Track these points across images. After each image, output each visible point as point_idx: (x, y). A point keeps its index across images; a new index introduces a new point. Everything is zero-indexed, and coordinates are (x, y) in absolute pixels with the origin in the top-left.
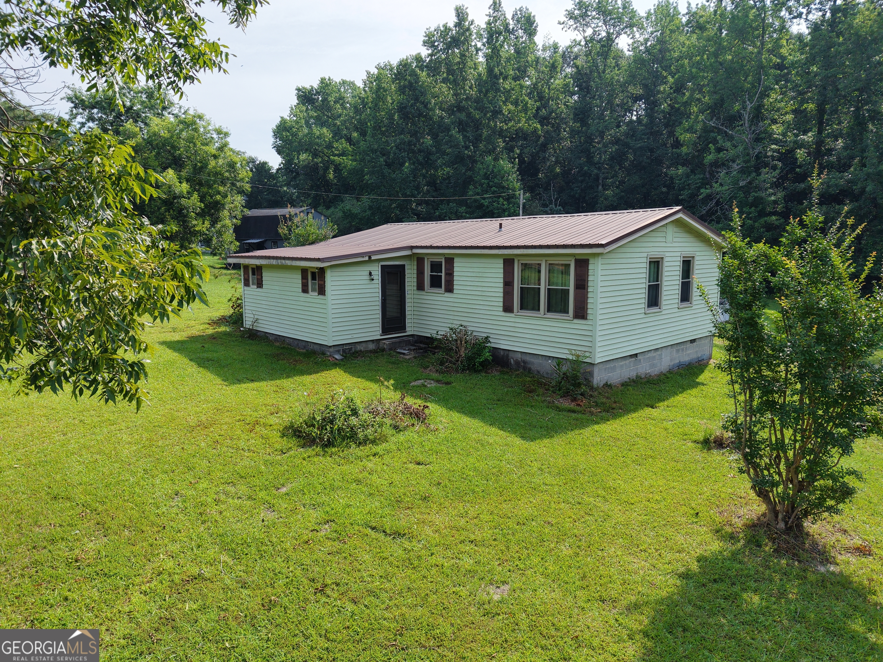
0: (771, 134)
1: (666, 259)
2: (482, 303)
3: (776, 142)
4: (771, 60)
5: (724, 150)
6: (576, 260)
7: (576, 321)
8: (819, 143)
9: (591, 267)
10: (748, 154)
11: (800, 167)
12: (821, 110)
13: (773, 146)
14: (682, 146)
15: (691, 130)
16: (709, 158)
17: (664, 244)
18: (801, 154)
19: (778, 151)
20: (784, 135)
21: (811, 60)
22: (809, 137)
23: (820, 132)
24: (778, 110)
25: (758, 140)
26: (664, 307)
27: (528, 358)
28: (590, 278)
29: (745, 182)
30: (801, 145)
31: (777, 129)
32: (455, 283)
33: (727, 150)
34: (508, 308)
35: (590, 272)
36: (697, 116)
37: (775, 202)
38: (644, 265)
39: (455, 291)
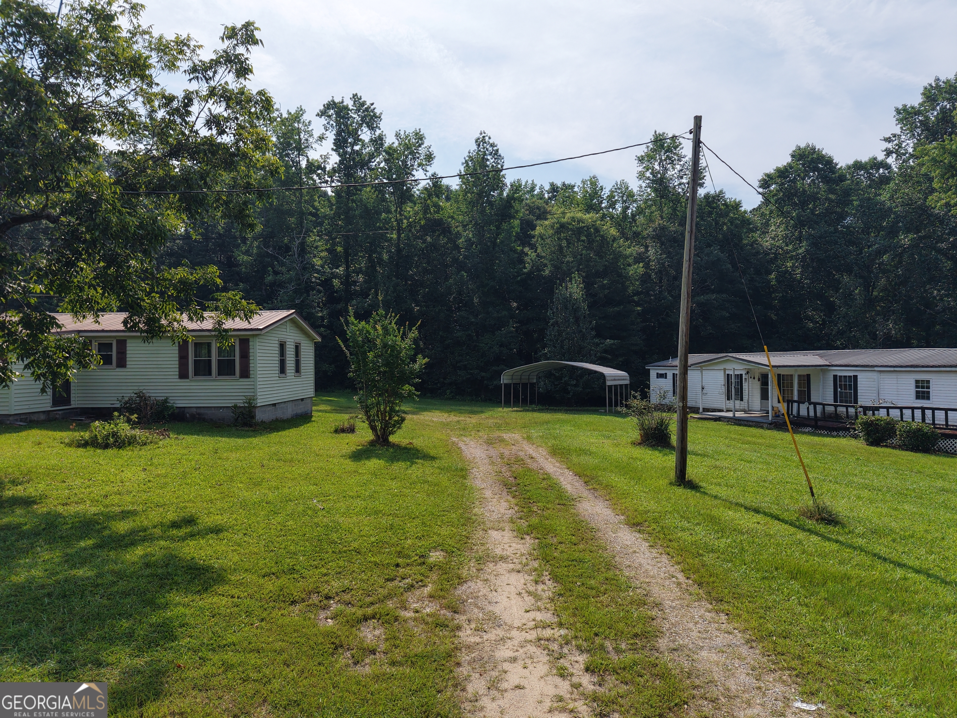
0: (313, 266)
1: (287, 343)
2: (157, 373)
3: (318, 272)
4: (308, 209)
5: (280, 274)
6: (240, 339)
7: (241, 380)
8: (348, 275)
9: (251, 344)
10: (299, 279)
11: (336, 292)
12: (346, 253)
13: (315, 275)
14: (240, 265)
15: (247, 253)
16: (269, 278)
17: (285, 333)
18: (336, 282)
19: (319, 279)
20: (322, 266)
21: (337, 215)
22: (340, 270)
23: (348, 267)
24: (317, 247)
25: (304, 269)
26: (288, 375)
27: (202, 411)
28: (251, 351)
29: (299, 301)
30: (335, 276)
31: (317, 262)
32: (128, 359)
33: (282, 274)
34: (183, 375)
35: (251, 347)
36: (252, 243)
37: (322, 318)
38: (277, 345)
39: (128, 366)
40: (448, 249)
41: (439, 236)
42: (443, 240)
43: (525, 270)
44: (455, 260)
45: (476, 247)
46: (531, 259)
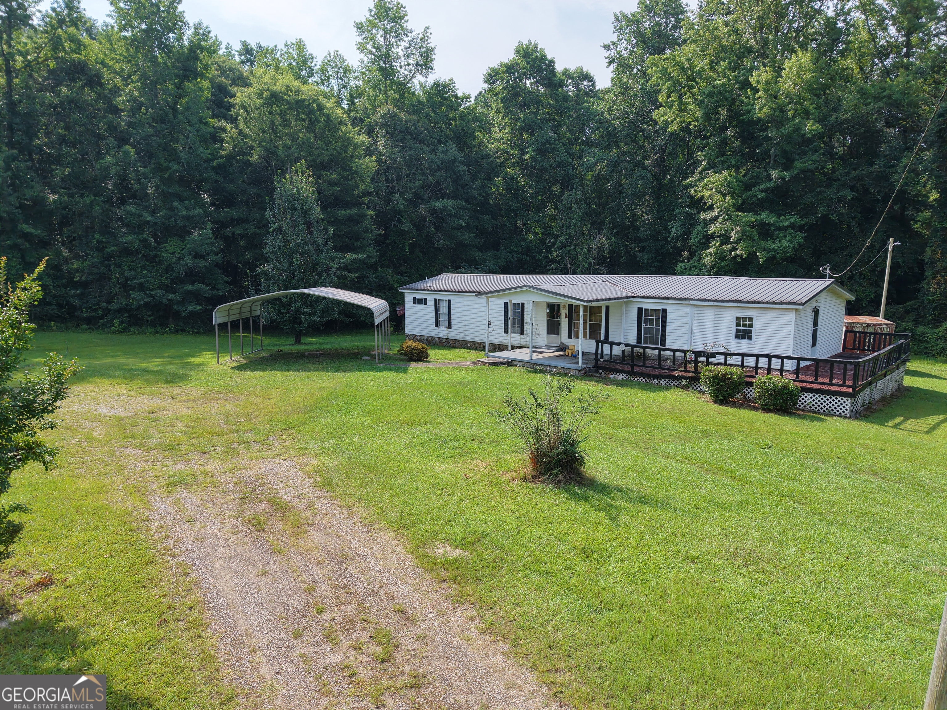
40: (99, 110)
41: (83, 87)
42: (89, 95)
43: (223, 153)
44: (112, 128)
45: (147, 110)
46: (232, 137)
